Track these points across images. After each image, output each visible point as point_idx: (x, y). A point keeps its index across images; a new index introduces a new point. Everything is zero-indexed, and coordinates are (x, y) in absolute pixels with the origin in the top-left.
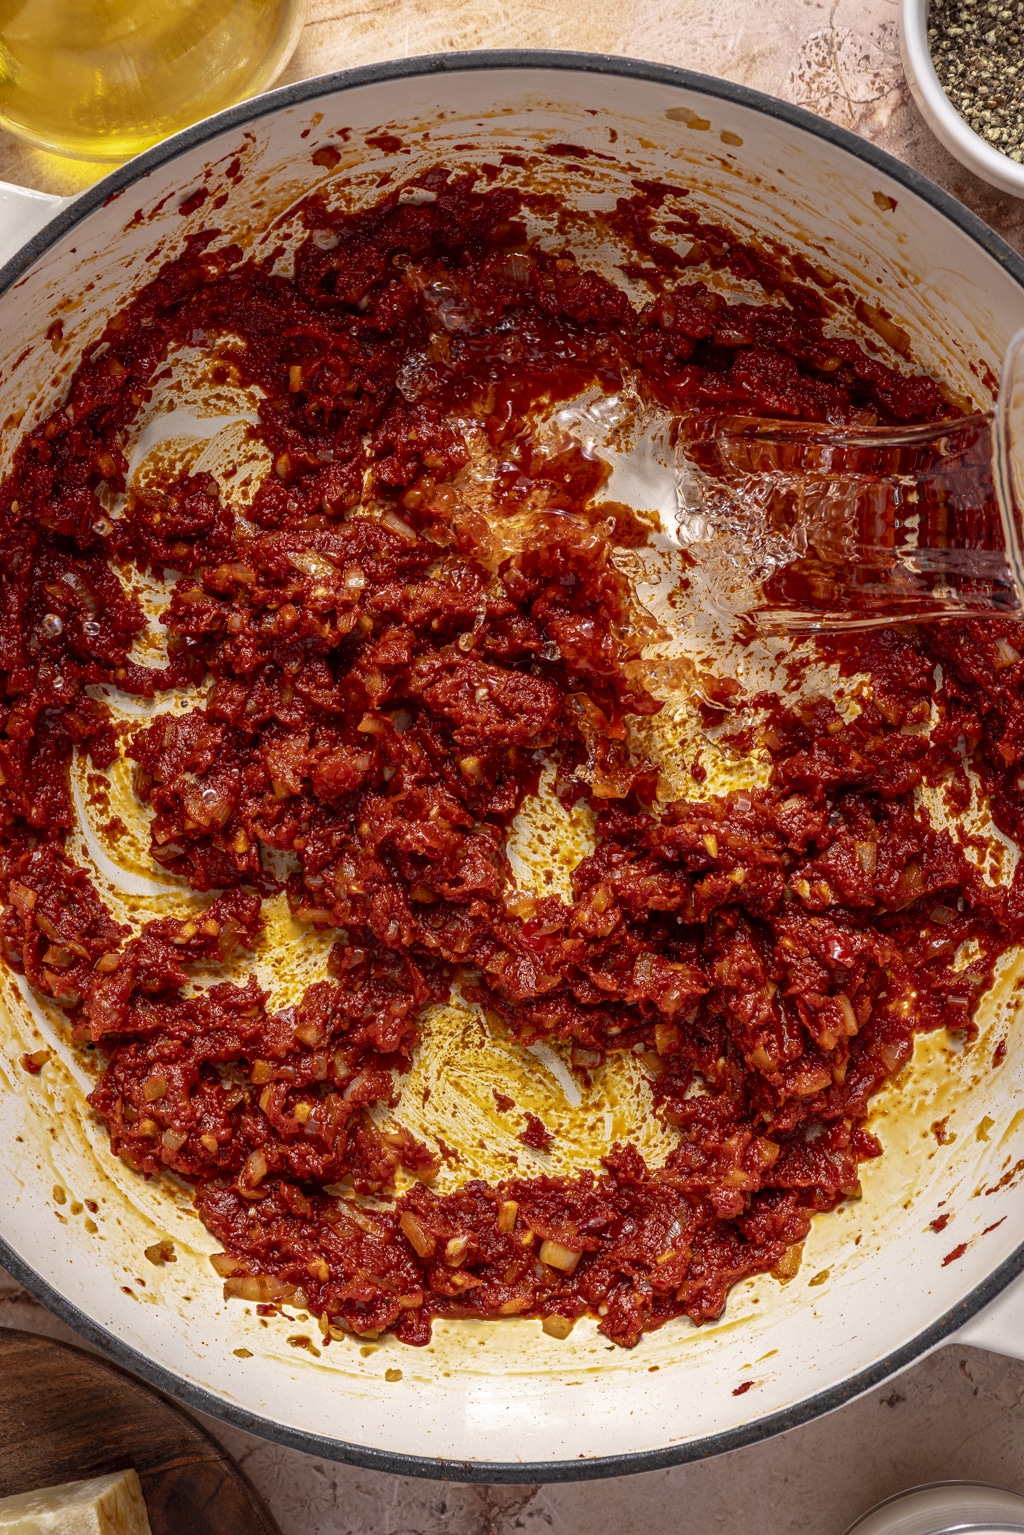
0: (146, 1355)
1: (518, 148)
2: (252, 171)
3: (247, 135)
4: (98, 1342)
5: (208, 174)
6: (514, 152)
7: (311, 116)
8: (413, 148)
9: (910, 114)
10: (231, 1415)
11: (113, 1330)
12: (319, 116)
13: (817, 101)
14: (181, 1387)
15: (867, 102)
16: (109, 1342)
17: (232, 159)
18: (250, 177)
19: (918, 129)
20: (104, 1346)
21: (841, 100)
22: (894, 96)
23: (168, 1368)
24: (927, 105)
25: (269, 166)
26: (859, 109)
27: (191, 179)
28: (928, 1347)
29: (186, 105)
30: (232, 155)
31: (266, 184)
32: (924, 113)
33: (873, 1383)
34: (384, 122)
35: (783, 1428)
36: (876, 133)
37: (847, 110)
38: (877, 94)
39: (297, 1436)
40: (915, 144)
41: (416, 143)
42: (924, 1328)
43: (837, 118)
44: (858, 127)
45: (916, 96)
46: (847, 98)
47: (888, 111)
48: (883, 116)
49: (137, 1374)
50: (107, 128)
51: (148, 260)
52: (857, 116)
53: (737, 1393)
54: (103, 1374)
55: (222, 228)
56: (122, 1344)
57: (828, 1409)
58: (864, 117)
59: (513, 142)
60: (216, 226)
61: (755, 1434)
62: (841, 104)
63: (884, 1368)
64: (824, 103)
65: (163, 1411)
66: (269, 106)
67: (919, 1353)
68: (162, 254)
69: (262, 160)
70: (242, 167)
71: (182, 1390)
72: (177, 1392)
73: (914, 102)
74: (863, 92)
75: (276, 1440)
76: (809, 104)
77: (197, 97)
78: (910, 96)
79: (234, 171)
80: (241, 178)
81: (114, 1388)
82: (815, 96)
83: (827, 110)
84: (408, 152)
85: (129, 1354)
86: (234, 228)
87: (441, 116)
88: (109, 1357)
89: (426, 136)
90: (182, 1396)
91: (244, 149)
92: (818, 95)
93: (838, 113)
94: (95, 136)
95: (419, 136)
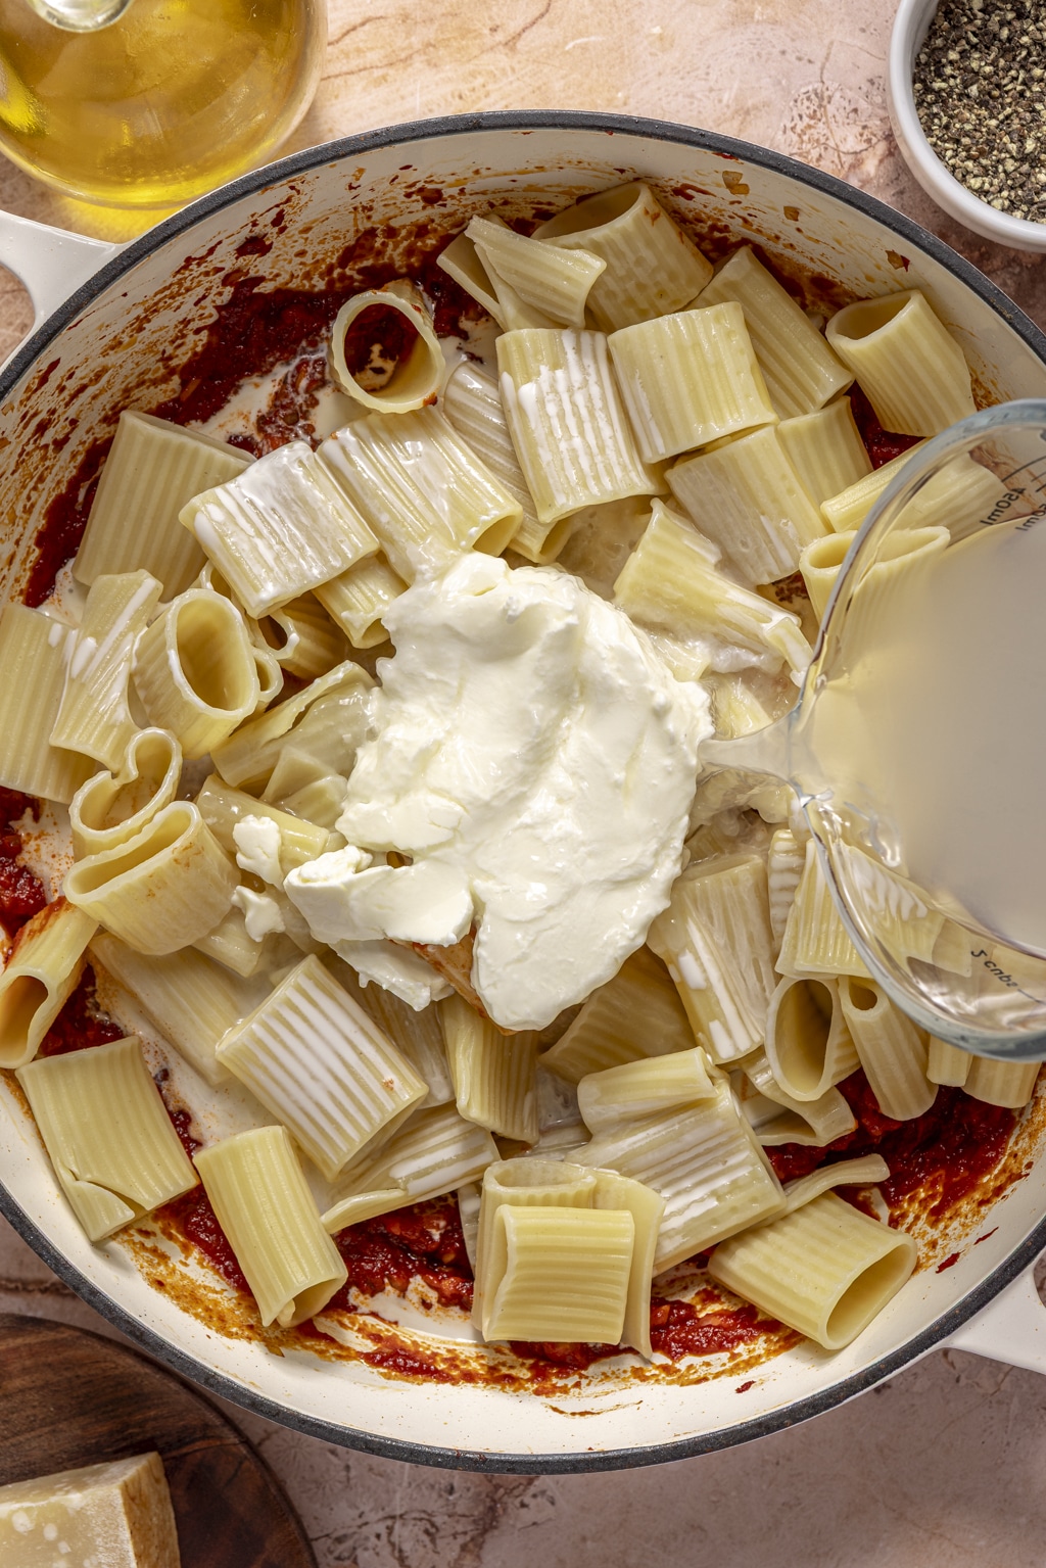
0: (178, 1347)
1: (550, 204)
2: (296, 222)
3: (292, 188)
4: (132, 1333)
5: (255, 224)
6: (546, 207)
7: (353, 171)
8: (449, 202)
9: (896, 164)
10: (257, 1405)
11: (146, 1322)
12: (361, 171)
13: (808, 152)
14: (210, 1378)
15: (855, 153)
16: (142, 1333)
17: (277, 210)
18: (293, 229)
19: (904, 178)
20: (137, 1337)
21: (830, 151)
22: (881, 148)
23: (198, 1360)
24: (912, 156)
25: (313, 217)
26: (848, 160)
27: (238, 228)
28: (922, 1351)
29: (209, 154)
30: (277, 206)
31: (309, 235)
32: (910, 163)
33: (868, 1384)
34: (423, 177)
35: (781, 1426)
36: (865, 182)
37: (837, 161)
38: (865, 146)
39: (320, 1426)
40: (901, 192)
41: (452, 197)
42: (918, 1333)
43: (827, 167)
44: (847, 177)
45: (902, 147)
46: (837, 149)
47: (876, 162)
48: (871, 166)
49: (169, 1365)
50: (134, 176)
51: (196, 304)
52: (846, 166)
53: (739, 1391)
54: (128, 1363)
55: (266, 275)
56: (155, 1336)
57: (826, 1409)
58: (853, 167)
59: (545, 198)
60: (261, 274)
61: (756, 1430)
62: (831, 155)
63: (880, 1370)
64: (814, 154)
65: (185, 1397)
66: (314, 160)
67: (913, 1357)
68: (208, 300)
69: (305, 212)
70: (286, 218)
71: (211, 1380)
72: (207, 1381)
73: (900, 153)
74: (852, 143)
75: (300, 1429)
76: (800, 155)
77: (219, 148)
78: (896, 147)
79: (278, 220)
80: (285, 228)
81: (139, 1374)
82: (806, 147)
83: (818, 160)
84: (445, 205)
85: (161, 1345)
86: (278, 275)
87: (477, 172)
88: (141, 1348)
89: (462, 191)
90: (212, 1386)
91: (289, 200)
92: (809, 146)
93: (828, 163)
94: (122, 184)
95: (455, 191)
